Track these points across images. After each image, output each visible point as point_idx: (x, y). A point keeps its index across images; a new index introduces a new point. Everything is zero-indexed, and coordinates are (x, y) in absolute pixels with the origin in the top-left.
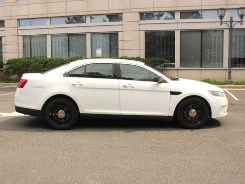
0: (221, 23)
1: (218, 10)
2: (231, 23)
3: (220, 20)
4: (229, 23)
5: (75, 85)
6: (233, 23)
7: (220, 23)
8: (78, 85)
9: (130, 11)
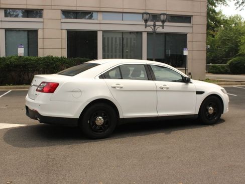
0: (146, 26)
1: (143, 14)
2: (155, 27)
3: (144, 24)
4: (153, 27)
5: (115, 88)
6: (156, 27)
7: (144, 26)
8: (118, 87)
9: (52, 7)
